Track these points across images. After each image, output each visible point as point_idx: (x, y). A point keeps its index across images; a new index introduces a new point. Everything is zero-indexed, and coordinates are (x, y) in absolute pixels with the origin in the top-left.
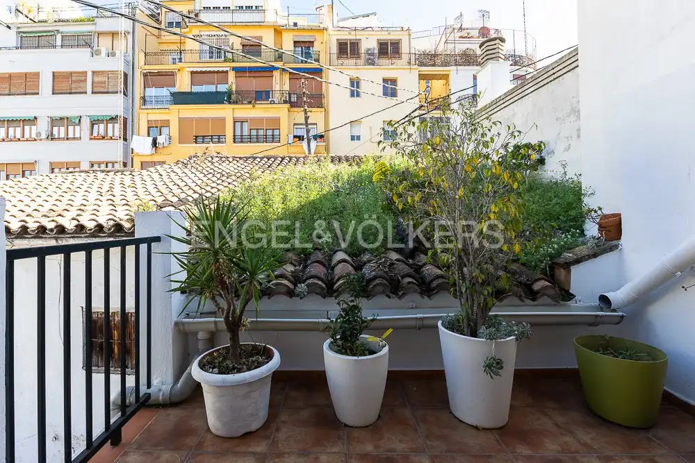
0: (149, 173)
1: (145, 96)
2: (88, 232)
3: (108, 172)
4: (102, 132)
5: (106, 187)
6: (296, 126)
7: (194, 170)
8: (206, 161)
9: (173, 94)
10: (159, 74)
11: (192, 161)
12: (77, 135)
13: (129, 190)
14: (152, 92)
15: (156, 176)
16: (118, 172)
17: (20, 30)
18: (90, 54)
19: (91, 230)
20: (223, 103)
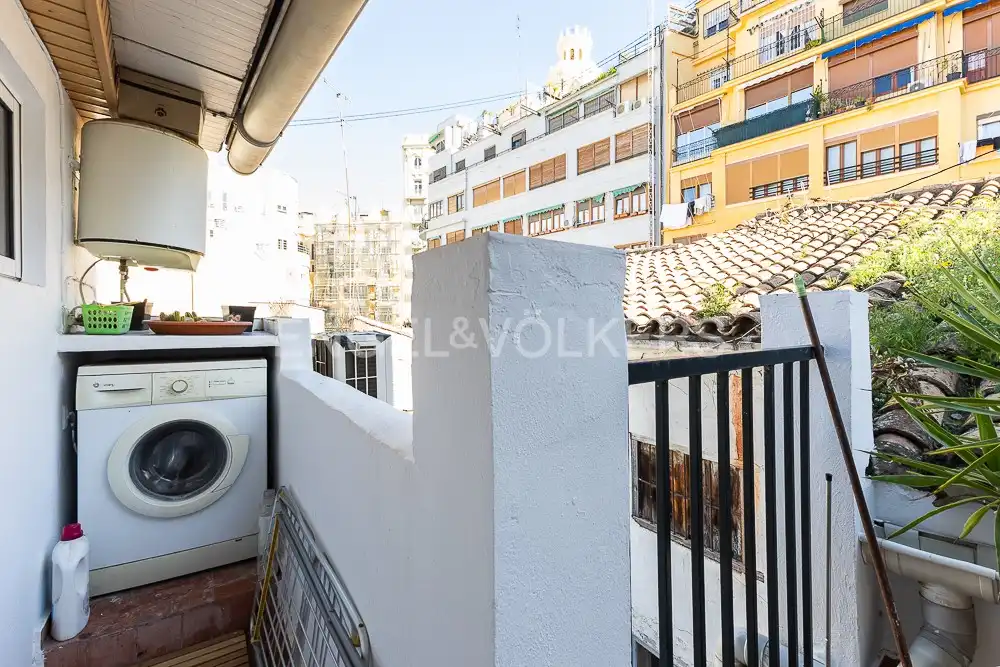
0: (698, 247)
1: (677, 148)
2: (640, 331)
3: (644, 253)
4: (627, 209)
5: (646, 271)
6: (981, 122)
7: (771, 236)
8: (790, 219)
9: (716, 134)
10: (697, 110)
11: (762, 223)
12: (601, 218)
13: (677, 274)
14: (686, 139)
15: (710, 251)
16: (656, 251)
17: (550, 113)
18: (612, 115)
19: (642, 328)
20: (804, 121)
